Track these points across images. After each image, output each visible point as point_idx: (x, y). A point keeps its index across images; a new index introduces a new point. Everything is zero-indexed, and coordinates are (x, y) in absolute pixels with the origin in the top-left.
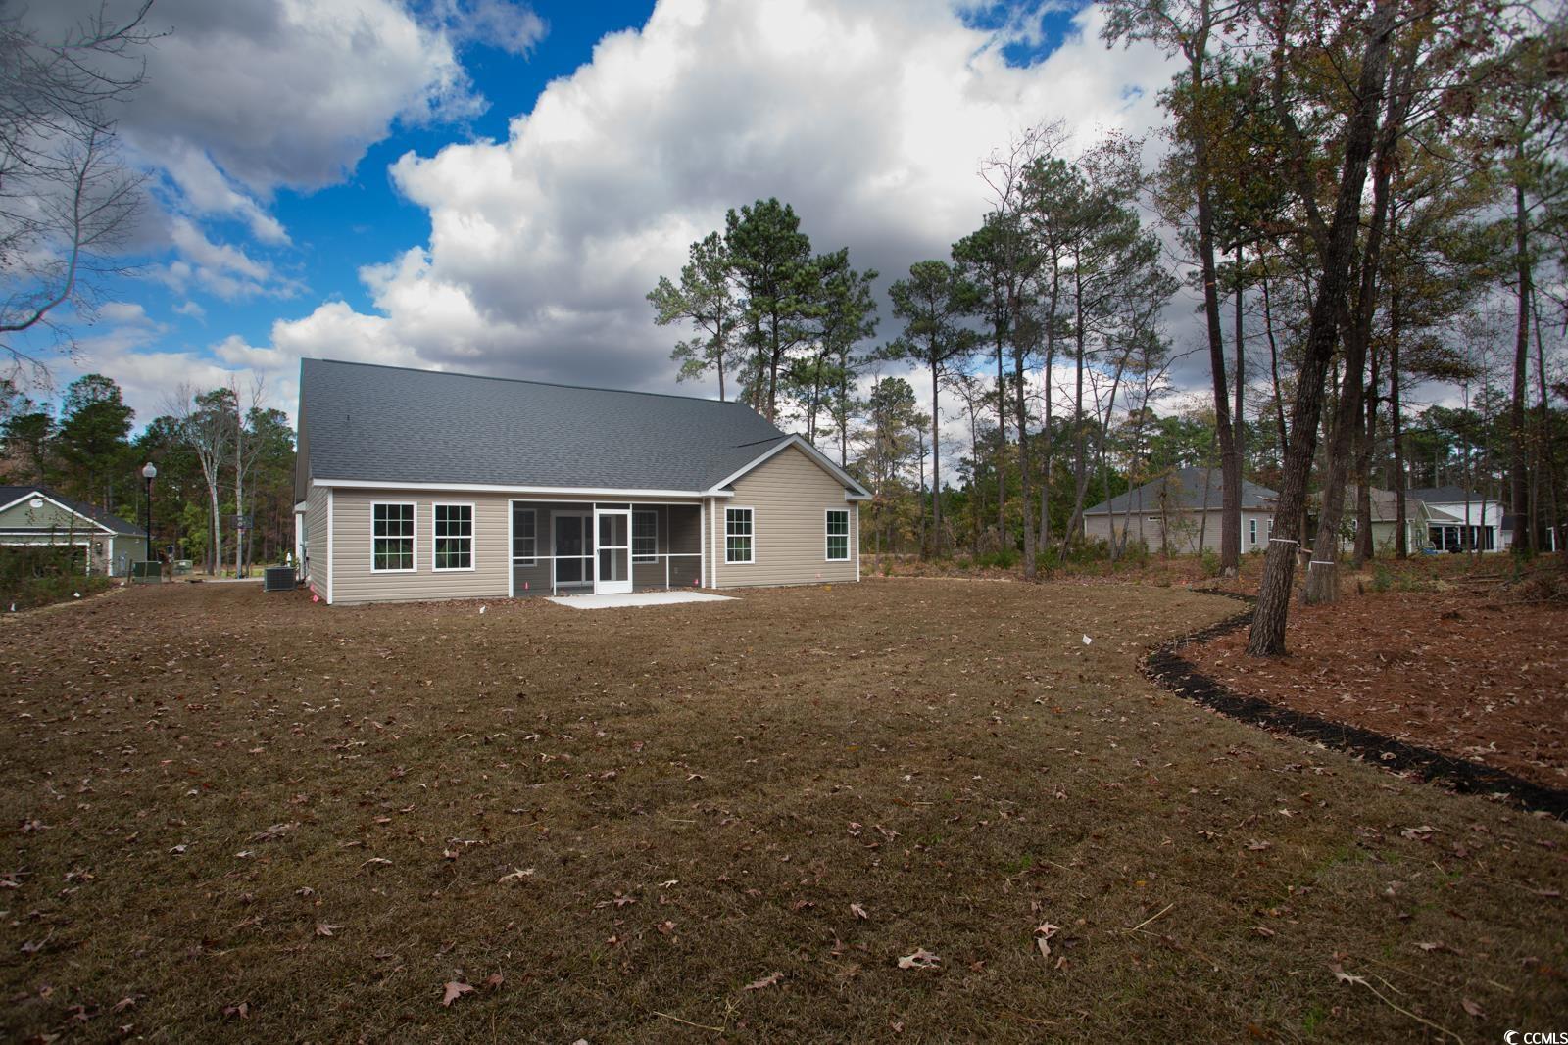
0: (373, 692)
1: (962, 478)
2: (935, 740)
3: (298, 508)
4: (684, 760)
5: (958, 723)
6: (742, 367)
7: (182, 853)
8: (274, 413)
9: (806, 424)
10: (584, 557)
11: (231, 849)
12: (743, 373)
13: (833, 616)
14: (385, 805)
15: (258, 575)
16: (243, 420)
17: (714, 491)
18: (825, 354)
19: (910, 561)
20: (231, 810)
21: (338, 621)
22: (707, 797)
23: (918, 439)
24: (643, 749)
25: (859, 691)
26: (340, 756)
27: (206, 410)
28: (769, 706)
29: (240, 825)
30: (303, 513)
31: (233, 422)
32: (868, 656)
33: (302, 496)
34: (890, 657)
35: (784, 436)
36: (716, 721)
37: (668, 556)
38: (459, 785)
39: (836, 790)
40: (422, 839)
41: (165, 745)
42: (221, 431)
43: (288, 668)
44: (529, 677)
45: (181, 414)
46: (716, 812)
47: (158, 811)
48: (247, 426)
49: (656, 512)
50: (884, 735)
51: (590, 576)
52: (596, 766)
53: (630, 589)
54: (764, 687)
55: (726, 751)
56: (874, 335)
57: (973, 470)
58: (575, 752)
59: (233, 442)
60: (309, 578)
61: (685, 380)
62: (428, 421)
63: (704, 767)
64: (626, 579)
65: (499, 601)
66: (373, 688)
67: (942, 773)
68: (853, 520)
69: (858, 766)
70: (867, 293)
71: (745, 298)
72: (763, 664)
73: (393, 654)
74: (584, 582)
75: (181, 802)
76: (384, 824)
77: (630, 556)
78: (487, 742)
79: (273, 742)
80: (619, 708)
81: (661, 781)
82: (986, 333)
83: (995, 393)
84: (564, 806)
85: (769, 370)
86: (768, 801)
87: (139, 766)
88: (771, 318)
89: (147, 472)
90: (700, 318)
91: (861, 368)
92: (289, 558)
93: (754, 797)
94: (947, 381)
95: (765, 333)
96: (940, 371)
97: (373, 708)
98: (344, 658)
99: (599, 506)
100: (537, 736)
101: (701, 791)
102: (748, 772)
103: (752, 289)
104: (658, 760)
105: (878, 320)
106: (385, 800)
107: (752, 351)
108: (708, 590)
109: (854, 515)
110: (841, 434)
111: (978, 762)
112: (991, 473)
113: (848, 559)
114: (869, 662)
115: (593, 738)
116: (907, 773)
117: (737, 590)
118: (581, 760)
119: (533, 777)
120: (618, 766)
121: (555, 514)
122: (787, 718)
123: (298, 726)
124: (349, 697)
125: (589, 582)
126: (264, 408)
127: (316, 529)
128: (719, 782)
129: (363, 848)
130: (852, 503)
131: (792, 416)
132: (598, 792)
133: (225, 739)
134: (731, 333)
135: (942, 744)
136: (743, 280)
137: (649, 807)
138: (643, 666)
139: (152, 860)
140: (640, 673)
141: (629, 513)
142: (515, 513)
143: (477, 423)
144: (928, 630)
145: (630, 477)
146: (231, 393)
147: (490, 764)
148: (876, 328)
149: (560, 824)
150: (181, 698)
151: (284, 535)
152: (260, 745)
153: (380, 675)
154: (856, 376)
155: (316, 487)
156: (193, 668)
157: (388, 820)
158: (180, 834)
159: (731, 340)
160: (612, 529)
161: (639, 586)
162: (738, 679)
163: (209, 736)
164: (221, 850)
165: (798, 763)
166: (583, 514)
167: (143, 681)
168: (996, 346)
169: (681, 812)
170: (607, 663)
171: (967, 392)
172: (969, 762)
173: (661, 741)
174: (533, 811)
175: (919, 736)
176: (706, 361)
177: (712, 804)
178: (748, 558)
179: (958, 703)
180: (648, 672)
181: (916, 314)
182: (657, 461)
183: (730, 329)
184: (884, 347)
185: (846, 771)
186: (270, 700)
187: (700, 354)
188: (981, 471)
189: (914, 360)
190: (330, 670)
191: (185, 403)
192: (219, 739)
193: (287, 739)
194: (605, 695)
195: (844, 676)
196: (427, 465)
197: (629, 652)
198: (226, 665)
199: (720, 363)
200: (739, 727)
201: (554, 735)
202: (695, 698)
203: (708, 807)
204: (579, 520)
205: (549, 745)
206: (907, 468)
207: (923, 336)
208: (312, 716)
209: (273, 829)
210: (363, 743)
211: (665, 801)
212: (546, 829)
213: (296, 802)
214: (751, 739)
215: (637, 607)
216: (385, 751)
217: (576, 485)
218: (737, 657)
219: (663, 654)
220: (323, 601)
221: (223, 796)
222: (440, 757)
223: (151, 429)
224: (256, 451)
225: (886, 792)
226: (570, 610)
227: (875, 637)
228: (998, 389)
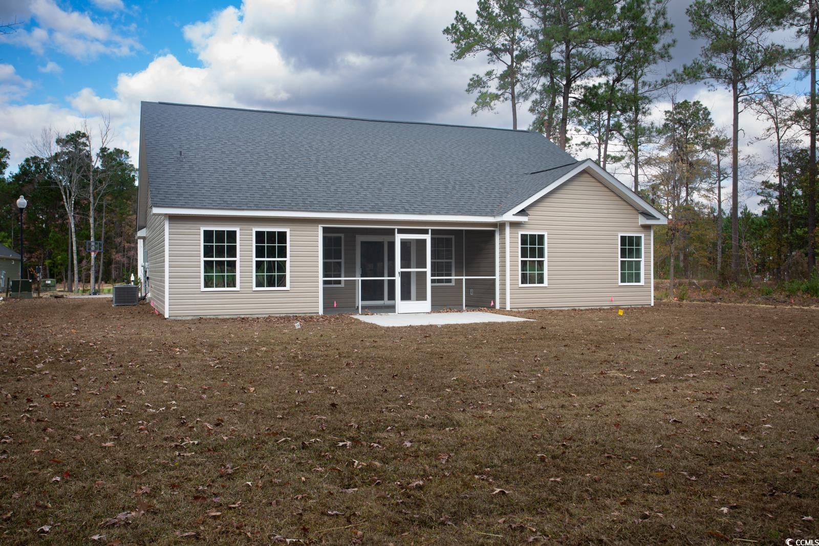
0: (205, 396)
1: (762, 202)
2: (751, 472)
3: (141, 233)
4: (488, 474)
5: (776, 456)
6: (535, 97)
7: (47, 532)
8: (119, 152)
9: (596, 151)
10: (386, 278)
11: (87, 532)
12: (535, 102)
13: (629, 338)
14: (216, 500)
15: (107, 292)
16: (94, 158)
17: (509, 217)
18: (617, 80)
19: (706, 287)
20: (87, 496)
21: (174, 333)
22: (513, 512)
23: (715, 163)
24: (447, 461)
25: (662, 415)
26: (177, 453)
27: (65, 150)
28: (570, 426)
29: (94, 511)
30: (144, 238)
31: (86, 160)
32: (668, 380)
33: (142, 224)
34: (693, 382)
35: (576, 163)
36: (517, 437)
37: (464, 278)
38: (280, 485)
39: (645, 517)
40: (249, 534)
41: (35, 436)
42: (77, 167)
43: (134, 373)
44: (339, 388)
45: (45, 155)
46: (522, 528)
47: (29, 494)
48: (97, 163)
49: (453, 237)
50: (693, 463)
51: (392, 297)
52: (403, 475)
53: (429, 310)
54: (563, 406)
55: (529, 468)
56: (670, 58)
57: (777, 194)
58: (385, 461)
59: (87, 177)
60: (149, 295)
61: (480, 112)
62: (248, 155)
63: (507, 482)
64: (425, 298)
65: (311, 317)
66: (204, 393)
67: (764, 509)
68: (647, 244)
69: (667, 493)
70: (663, 14)
71: (537, 27)
72: (561, 384)
73: (221, 363)
74: (386, 302)
75: (47, 487)
76: (215, 517)
77: (429, 278)
78: (304, 447)
79: (122, 438)
80: (423, 420)
81: (466, 493)
82: (798, 47)
83: (806, 111)
84: (376, 511)
85: (561, 99)
86: (575, 521)
87: (14, 453)
88: (564, 47)
89: (20, 203)
90: (495, 51)
91: (655, 93)
92: (132, 278)
93: (560, 516)
94: (749, 102)
95: (557, 62)
96: (742, 91)
97: (205, 410)
98: (179, 366)
99: (401, 231)
100: (349, 443)
101: (507, 507)
102: (552, 490)
103: (544, 19)
104: (462, 472)
105: (674, 41)
106: (216, 495)
107: (544, 81)
108: (502, 311)
109: (648, 240)
110: (633, 159)
111: (805, 501)
112: (797, 197)
113: (642, 283)
114: (670, 386)
115: (401, 448)
116: (723, 505)
117: (531, 312)
118: (390, 468)
119: (346, 482)
120: (425, 476)
121: (360, 239)
122: (589, 439)
123: (142, 424)
124: (184, 400)
125: (391, 302)
126: (111, 147)
127: (154, 252)
128: (524, 498)
129: (197, 538)
130: (647, 228)
131: (583, 143)
132: (407, 500)
133: (83, 433)
134: (524, 64)
135: (760, 477)
136: (535, 10)
137: (457, 518)
138: (445, 381)
139: (23, 538)
140: (443, 387)
141: (428, 238)
142: (324, 238)
143: (290, 156)
144: (732, 357)
145: (428, 203)
146: (84, 135)
147: (308, 467)
148: (671, 51)
149: (373, 529)
150: (47, 396)
151: (129, 258)
152: (111, 440)
153: (210, 382)
154: (650, 101)
155: (155, 214)
156: (57, 370)
157: (219, 514)
158: (46, 515)
159: (524, 71)
160: (412, 252)
161: (437, 307)
162: (536, 397)
163: (70, 430)
164: (79, 532)
165: (603, 484)
166: (385, 239)
167: (18, 380)
168: (809, 59)
169: (488, 525)
170: (410, 378)
171: (773, 112)
172: (795, 501)
173: (465, 454)
174: (348, 514)
175: (733, 467)
176: (500, 93)
177: (518, 520)
178: (541, 281)
179: (774, 435)
180: (449, 387)
181: (717, 33)
182: (454, 188)
183: (523, 60)
184: (680, 70)
185: (655, 498)
186: (119, 400)
187: (493, 86)
188: (785, 195)
189: (713, 81)
190: (168, 376)
191: (47, 145)
192: (77, 433)
193: (133, 435)
194: (410, 407)
195: (645, 399)
196: (248, 194)
197: (431, 368)
198: (84, 368)
199: (513, 93)
200: (540, 444)
201: (364, 443)
202: (496, 413)
203: (515, 523)
204: (381, 244)
205: (360, 452)
206: (703, 192)
207: (723, 55)
208: (153, 416)
209: (122, 516)
210: (196, 442)
211: (471, 511)
212: (360, 533)
213: (140, 492)
214: (554, 457)
215: (436, 326)
216: (215, 450)
217: (379, 211)
218: (535, 376)
219: (463, 370)
220: (161, 316)
221: (81, 484)
222: (263, 458)
223: (22, 168)
224: (105, 185)
225: (701, 523)
226: (374, 327)
227: (674, 362)
228: (809, 106)
